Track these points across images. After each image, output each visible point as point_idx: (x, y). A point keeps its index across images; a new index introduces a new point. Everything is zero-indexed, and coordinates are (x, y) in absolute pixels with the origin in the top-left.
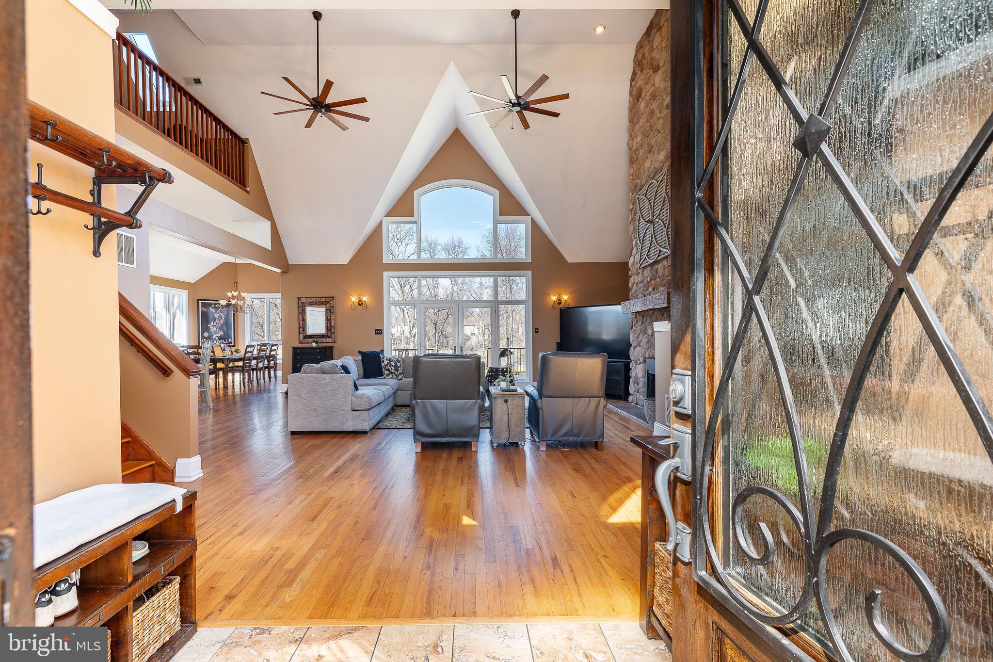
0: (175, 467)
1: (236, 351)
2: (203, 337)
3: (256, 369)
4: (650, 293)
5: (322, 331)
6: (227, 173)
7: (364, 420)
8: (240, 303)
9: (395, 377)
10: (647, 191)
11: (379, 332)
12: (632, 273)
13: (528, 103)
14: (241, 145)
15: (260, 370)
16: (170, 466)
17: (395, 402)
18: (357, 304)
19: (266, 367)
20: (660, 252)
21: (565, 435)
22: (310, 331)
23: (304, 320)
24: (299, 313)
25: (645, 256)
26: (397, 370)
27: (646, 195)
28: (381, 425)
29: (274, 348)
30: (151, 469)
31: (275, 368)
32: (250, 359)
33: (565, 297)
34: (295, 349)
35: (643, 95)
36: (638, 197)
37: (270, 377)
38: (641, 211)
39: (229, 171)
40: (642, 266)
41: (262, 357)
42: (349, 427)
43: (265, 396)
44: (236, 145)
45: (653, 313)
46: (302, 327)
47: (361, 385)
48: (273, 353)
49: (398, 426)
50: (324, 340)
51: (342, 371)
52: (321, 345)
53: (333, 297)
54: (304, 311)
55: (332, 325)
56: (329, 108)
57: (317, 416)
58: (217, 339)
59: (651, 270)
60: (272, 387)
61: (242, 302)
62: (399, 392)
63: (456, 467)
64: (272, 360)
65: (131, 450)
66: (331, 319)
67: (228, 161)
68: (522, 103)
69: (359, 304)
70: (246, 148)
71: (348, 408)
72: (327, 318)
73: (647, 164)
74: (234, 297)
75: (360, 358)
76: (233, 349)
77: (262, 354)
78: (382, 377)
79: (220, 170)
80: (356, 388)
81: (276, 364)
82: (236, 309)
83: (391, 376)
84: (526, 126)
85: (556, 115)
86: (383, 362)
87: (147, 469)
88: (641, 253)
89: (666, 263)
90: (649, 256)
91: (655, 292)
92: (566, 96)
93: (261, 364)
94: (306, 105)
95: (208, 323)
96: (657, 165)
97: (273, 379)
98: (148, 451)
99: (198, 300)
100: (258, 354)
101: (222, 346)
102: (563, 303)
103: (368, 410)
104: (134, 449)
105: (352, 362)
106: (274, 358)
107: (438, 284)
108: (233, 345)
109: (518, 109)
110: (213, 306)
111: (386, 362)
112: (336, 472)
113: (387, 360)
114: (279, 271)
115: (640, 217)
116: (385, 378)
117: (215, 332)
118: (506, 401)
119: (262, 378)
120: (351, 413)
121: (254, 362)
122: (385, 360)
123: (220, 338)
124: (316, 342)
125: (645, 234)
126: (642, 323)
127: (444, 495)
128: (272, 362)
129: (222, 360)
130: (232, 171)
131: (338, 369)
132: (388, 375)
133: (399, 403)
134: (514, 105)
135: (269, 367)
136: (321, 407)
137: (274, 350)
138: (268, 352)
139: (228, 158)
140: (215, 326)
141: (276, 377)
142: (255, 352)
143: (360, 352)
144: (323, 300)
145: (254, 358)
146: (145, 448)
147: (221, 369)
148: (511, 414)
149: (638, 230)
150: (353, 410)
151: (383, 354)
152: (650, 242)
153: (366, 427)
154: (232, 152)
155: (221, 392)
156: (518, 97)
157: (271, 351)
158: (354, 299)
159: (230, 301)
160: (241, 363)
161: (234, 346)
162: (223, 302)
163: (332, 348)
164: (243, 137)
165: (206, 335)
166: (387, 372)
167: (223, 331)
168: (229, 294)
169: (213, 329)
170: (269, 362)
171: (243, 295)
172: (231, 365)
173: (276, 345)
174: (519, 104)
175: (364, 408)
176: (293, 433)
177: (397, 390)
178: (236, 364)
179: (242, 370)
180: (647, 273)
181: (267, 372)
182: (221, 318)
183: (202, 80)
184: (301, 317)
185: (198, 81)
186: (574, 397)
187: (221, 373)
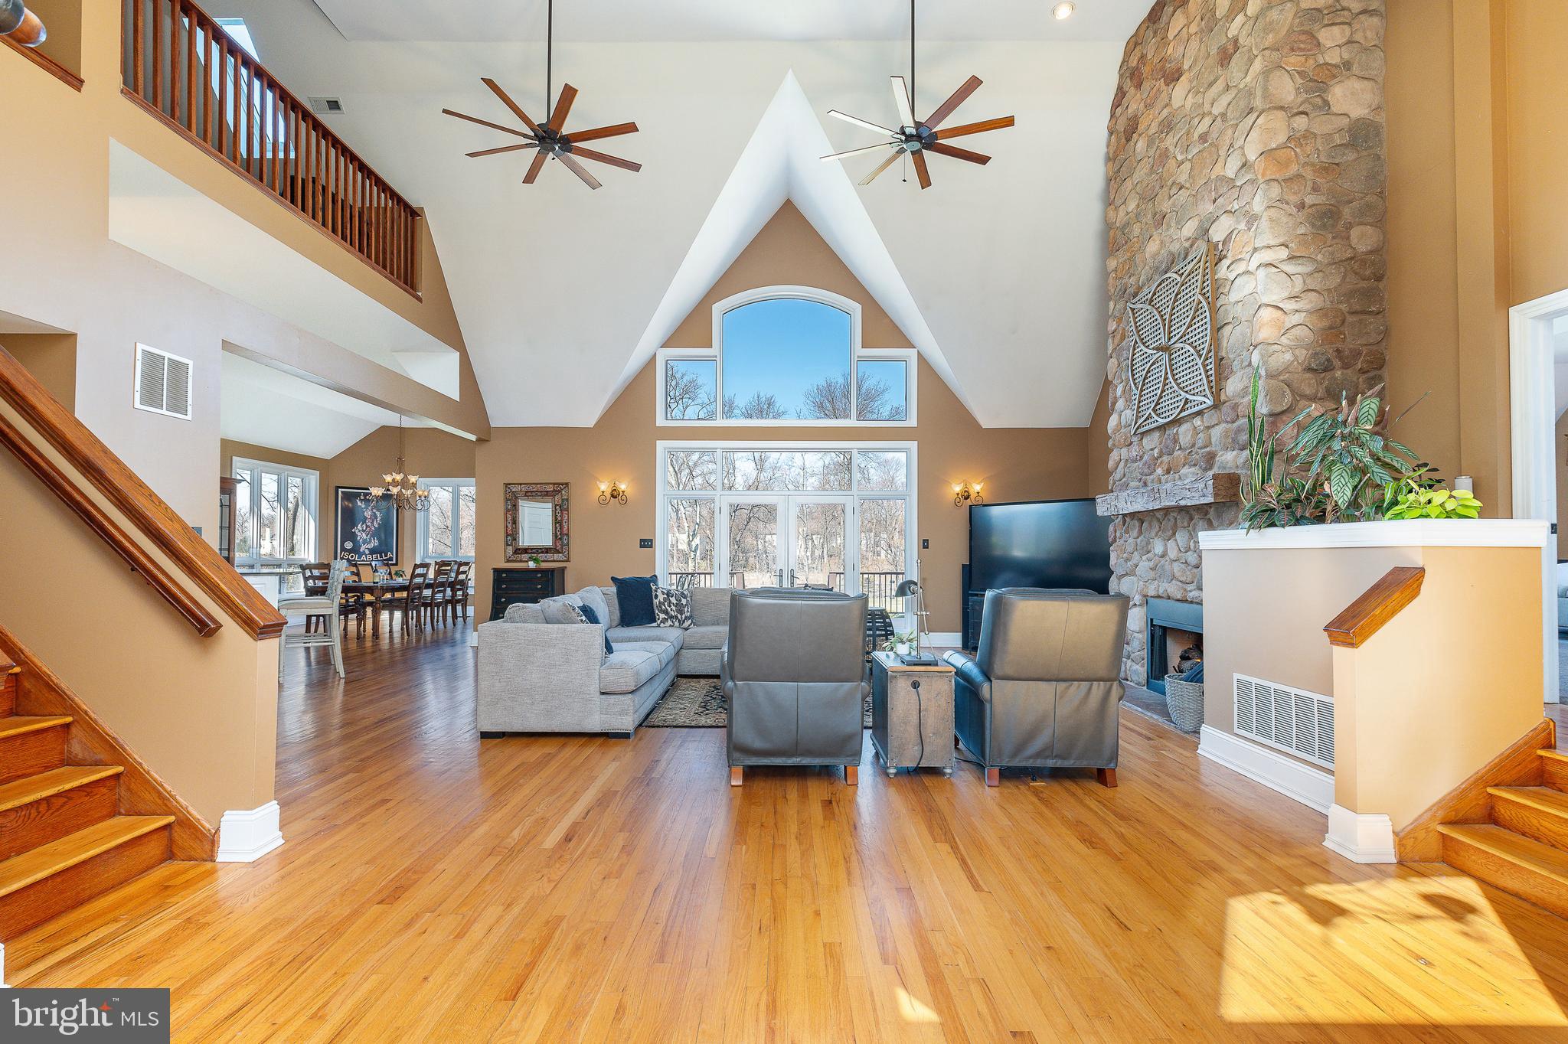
0: (218, 830)
1: (397, 574)
2: (343, 549)
3: (430, 604)
4: (1160, 480)
5: (547, 541)
6: (382, 263)
7: (623, 712)
8: (408, 493)
9: (677, 624)
10: (1154, 294)
11: (647, 543)
12: (1114, 445)
13: (935, 135)
14: (409, 218)
15: (438, 605)
16: (207, 826)
17: (677, 669)
18: (608, 496)
19: (448, 602)
20: (1187, 401)
21: (1038, 755)
22: (526, 540)
23: (515, 522)
24: (508, 511)
25: (1150, 410)
26: (681, 612)
27: (1151, 301)
28: (656, 718)
29: (462, 569)
30: (166, 833)
31: (464, 602)
32: (419, 587)
33: (976, 487)
34: (497, 572)
35: (1141, 128)
36: (1133, 306)
37: (455, 616)
38: (1138, 332)
39: (385, 259)
40: (1140, 431)
41: (442, 584)
42: (595, 723)
43: (447, 651)
44: (400, 216)
45: (1166, 515)
46: (512, 535)
47: (617, 641)
48: (462, 577)
49: (688, 722)
50: (549, 556)
51: (584, 618)
52: (544, 565)
53: (567, 484)
54: (515, 507)
55: (565, 531)
56: (567, 143)
57: (533, 704)
58: (367, 552)
59: (1160, 437)
60: (458, 636)
61: (410, 492)
62: (684, 652)
63: (823, 827)
64: (459, 589)
65: (123, 793)
66: (562, 520)
67: (385, 242)
68: (924, 135)
69: (613, 496)
70: (418, 224)
71: (594, 688)
72: (556, 519)
73: (1152, 247)
74: (395, 483)
75: (614, 589)
76: (394, 569)
77: (442, 578)
78: (654, 624)
79: (369, 256)
80: (609, 649)
81: (465, 595)
82: (400, 503)
83: (670, 622)
84: (925, 181)
85: (983, 160)
86: (656, 597)
87: (155, 836)
88: (1139, 407)
89: (1199, 423)
90: (1158, 412)
91: (1170, 476)
92: (1009, 122)
93: (439, 596)
94: (525, 136)
95: (354, 525)
96: (1175, 247)
97: (460, 620)
98: (159, 793)
99: (337, 488)
100: (435, 579)
101: (373, 564)
102: (972, 497)
103: (632, 692)
104: (129, 789)
105: (602, 599)
106: (463, 584)
107: (734, 469)
108: (394, 562)
109: (917, 145)
110: (362, 498)
111: (661, 597)
112: (568, 839)
113: (663, 593)
114: (473, 438)
115: (1136, 342)
116: (659, 626)
117: (365, 542)
118: (916, 685)
119: (441, 619)
120: (598, 699)
121: (427, 593)
122: (659, 593)
123: (372, 551)
124: (535, 560)
125: (1148, 372)
126: (1140, 532)
127: (817, 913)
128: (460, 593)
129: (370, 590)
130: (392, 260)
131: (574, 615)
132: (664, 621)
133: (685, 671)
134: (909, 138)
135: (453, 602)
136: (541, 687)
137: (464, 572)
138: (453, 575)
139: (385, 237)
140: (364, 531)
141: (465, 617)
142: (431, 574)
143: (613, 579)
144: (550, 488)
145: (428, 586)
146: (154, 788)
147: (370, 604)
148: (926, 710)
149: (1133, 365)
150: (603, 694)
151: (656, 583)
152: (1161, 385)
153: (627, 723)
154: (392, 228)
155: (369, 644)
156: (918, 125)
157: (458, 573)
158: (604, 487)
159: (388, 490)
160: (405, 594)
161: (396, 564)
162: (377, 491)
163: (563, 569)
164: (414, 205)
165: (349, 545)
166: (662, 616)
167: (378, 539)
168: (388, 478)
169: (361, 536)
170: (454, 591)
171: (412, 479)
172: (388, 596)
173: (467, 564)
174: (918, 137)
175: (624, 689)
176: (485, 735)
177: (681, 648)
178: (398, 595)
179: (405, 606)
180: (1152, 442)
181: (449, 608)
182: (376, 517)
183: (341, 103)
184: (510, 518)
185: (334, 105)
186: (1058, 680)
187: (369, 611)
